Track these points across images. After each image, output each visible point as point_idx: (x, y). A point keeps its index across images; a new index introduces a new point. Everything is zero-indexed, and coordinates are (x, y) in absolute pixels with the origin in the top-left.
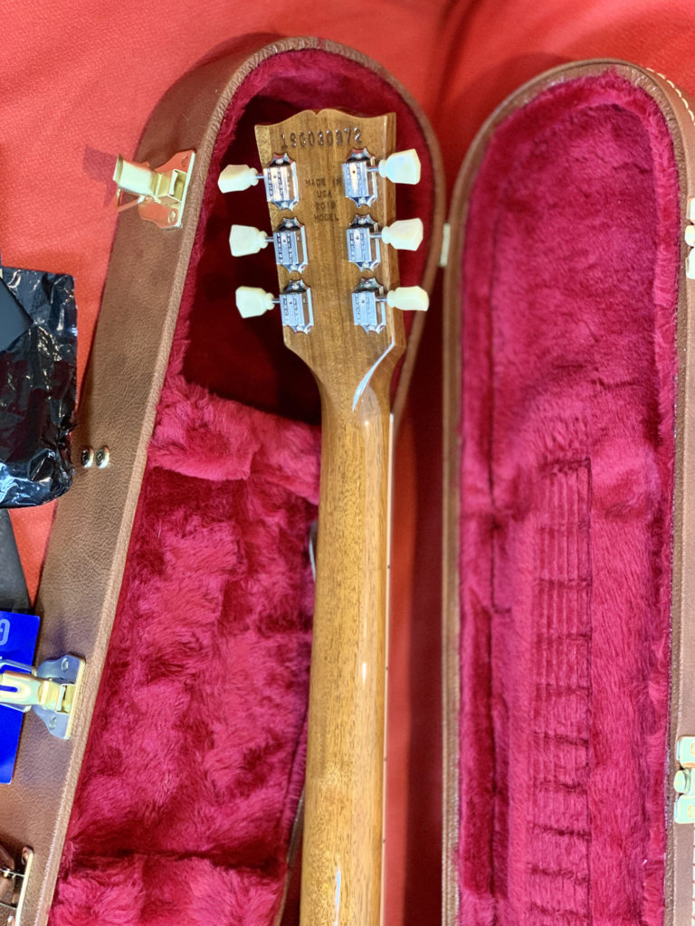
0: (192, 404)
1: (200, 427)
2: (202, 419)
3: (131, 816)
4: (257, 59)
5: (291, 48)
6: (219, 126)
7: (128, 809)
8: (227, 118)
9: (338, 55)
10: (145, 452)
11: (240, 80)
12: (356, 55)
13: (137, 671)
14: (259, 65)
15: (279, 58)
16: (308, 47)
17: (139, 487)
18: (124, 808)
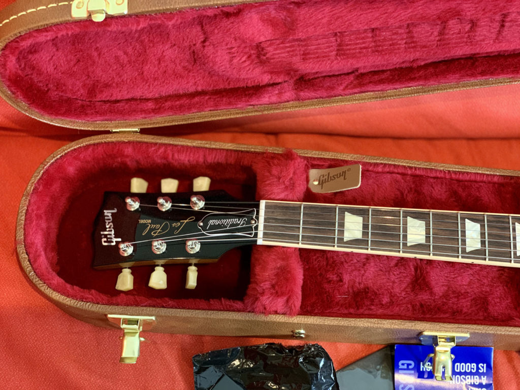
0: (262, 296)
1: (274, 289)
2: (270, 289)
3: (509, 285)
4: (41, 285)
5: (28, 263)
6: (89, 304)
7: (505, 287)
8: (82, 299)
9: (24, 229)
10: (295, 317)
11: (57, 294)
12: (21, 216)
13: (424, 297)
14: (45, 283)
15: (36, 270)
16: (25, 251)
17: (316, 318)
18: (504, 289)
